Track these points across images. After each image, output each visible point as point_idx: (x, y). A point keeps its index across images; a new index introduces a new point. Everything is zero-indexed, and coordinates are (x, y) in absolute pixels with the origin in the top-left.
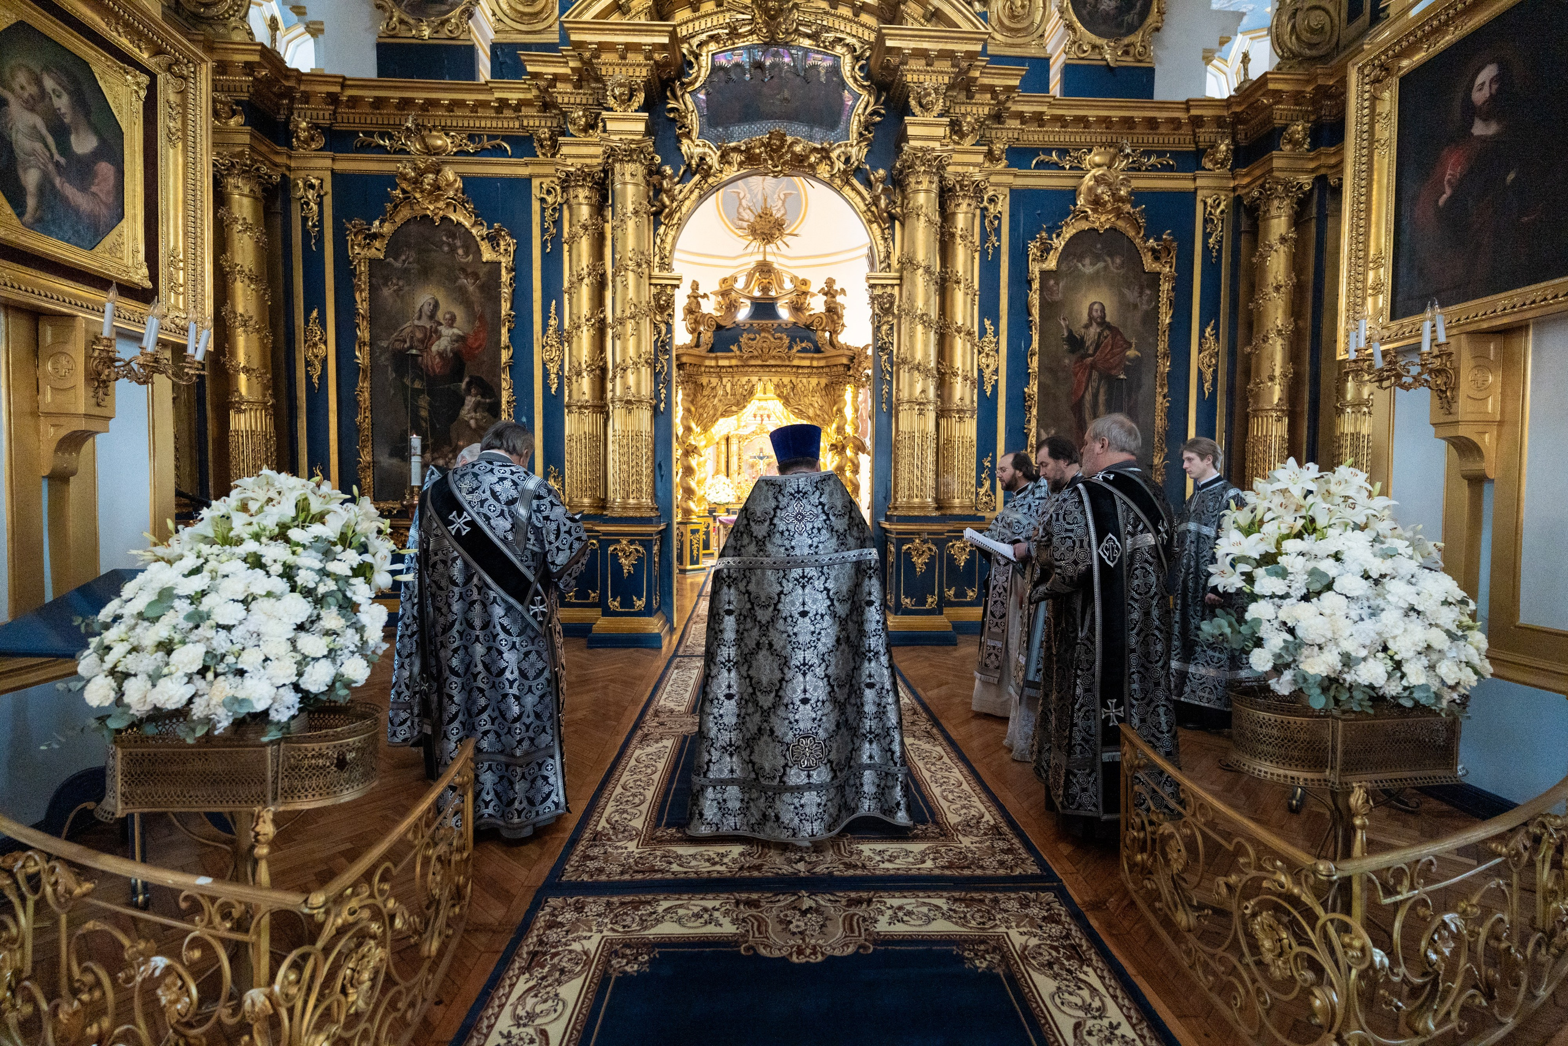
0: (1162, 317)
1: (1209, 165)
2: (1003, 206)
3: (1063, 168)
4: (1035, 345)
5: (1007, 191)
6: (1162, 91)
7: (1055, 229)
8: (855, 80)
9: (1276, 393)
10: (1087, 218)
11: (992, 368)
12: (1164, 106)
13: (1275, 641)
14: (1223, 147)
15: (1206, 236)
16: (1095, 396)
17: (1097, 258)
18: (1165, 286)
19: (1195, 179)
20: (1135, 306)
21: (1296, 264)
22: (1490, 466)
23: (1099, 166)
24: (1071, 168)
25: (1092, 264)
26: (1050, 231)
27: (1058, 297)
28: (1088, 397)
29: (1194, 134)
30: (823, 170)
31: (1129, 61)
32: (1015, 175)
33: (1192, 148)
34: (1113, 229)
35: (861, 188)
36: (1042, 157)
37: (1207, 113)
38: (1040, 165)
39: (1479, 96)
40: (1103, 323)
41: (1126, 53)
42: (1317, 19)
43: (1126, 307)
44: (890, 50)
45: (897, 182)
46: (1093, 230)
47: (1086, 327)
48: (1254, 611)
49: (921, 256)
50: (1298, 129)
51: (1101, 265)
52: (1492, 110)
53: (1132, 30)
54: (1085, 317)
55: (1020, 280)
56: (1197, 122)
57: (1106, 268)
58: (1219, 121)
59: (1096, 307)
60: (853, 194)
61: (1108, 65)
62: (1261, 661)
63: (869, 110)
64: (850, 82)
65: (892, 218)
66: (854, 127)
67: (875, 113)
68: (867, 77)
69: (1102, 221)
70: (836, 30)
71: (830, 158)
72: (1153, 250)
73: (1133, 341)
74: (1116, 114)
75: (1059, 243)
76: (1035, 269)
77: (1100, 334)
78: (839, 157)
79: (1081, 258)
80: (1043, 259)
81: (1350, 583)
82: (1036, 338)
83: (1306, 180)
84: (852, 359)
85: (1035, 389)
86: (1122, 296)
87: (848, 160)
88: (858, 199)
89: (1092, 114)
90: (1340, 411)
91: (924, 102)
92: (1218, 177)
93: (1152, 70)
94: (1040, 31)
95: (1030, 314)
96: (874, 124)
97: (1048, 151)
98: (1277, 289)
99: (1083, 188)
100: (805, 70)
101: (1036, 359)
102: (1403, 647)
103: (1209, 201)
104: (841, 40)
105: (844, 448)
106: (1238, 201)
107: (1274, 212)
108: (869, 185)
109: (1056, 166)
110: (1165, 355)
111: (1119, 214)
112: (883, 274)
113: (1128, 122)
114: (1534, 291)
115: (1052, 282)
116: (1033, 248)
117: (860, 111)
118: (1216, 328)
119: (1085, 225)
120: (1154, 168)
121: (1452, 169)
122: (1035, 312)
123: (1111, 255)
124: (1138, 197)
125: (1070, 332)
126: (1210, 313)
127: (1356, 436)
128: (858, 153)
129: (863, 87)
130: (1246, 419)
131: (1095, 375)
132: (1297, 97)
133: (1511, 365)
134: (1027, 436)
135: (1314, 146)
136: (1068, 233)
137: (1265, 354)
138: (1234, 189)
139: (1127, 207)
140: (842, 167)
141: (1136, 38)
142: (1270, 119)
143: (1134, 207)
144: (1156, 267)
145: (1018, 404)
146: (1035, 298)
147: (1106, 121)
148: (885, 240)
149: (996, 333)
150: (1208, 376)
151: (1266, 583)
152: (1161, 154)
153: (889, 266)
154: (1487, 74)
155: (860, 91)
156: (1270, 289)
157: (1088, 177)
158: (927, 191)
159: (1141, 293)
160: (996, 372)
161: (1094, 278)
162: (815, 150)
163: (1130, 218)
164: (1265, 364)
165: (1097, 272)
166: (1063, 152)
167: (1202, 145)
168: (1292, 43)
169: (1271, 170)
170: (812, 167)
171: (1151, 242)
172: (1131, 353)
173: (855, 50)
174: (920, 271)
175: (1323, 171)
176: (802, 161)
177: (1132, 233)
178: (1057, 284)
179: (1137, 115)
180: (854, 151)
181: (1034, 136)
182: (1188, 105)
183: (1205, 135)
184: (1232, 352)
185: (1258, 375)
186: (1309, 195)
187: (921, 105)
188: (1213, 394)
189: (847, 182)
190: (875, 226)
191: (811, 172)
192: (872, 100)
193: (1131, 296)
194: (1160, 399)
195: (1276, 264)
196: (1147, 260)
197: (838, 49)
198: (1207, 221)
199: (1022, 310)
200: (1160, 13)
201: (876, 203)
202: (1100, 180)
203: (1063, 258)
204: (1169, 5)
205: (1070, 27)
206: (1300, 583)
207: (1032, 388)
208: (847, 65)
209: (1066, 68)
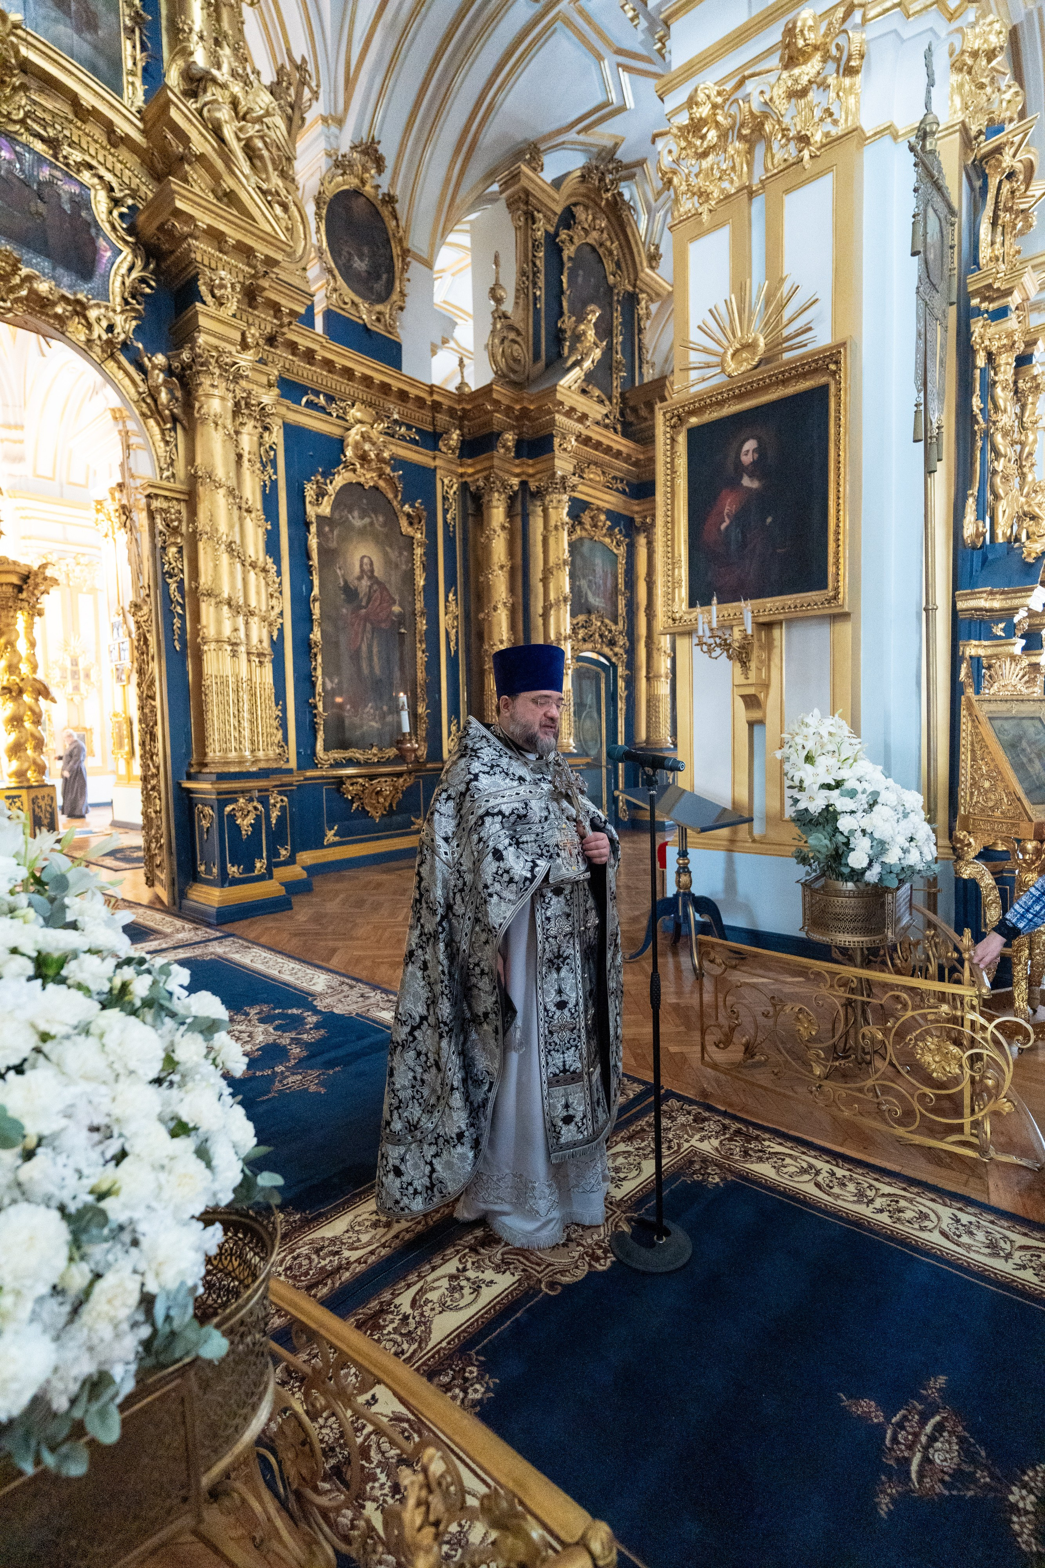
0: (417, 578)
1: (444, 449)
2: (278, 438)
3: (330, 414)
4: (316, 591)
5: (280, 422)
6: (409, 367)
7: (328, 474)
8: (114, 228)
10: (354, 471)
11: (277, 610)
12: (413, 382)
14: (455, 436)
15: (446, 511)
16: (370, 647)
17: (363, 514)
18: (419, 551)
19: (434, 458)
20: (397, 566)
21: (511, 550)
22: (765, 714)
23: (362, 422)
24: (338, 417)
25: (362, 518)
26: (325, 475)
27: (333, 545)
28: (364, 648)
29: (434, 418)
30: (77, 330)
31: (379, 328)
32: (288, 408)
33: (430, 429)
34: (376, 488)
35: (131, 369)
36: (312, 397)
37: (444, 401)
38: (310, 404)
39: (747, 459)
40: (372, 577)
41: (378, 320)
42: (516, 351)
43: (388, 562)
44: (178, 213)
45: (184, 378)
46: (359, 484)
47: (360, 578)
48: (844, 824)
49: (220, 473)
50: (509, 437)
51: (367, 520)
52: (756, 469)
53: (382, 298)
54: (357, 570)
55: (299, 523)
56: (436, 406)
57: (372, 524)
58: (451, 411)
59: (366, 560)
60: (120, 374)
61: (365, 325)
63: (135, 274)
64: (106, 227)
65: (175, 419)
66: (115, 286)
67: (143, 280)
68: (130, 231)
69: (368, 477)
70: (84, 151)
71: (86, 318)
72: (409, 516)
73: (397, 597)
74: (377, 377)
75: (331, 490)
76: (310, 510)
77: (370, 587)
78: (98, 320)
79: (351, 509)
80: (318, 503)
82: (316, 582)
83: (515, 481)
84: (25, 578)
85: (319, 634)
86: (386, 554)
87: (110, 328)
88: (127, 382)
89: (359, 370)
91: (217, 292)
92: (450, 461)
93: (398, 346)
94: (302, 264)
95: (309, 558)
96: (143, 295)
97: (317, 393)
98: (502, 567)
99: (350, 440)
100: (40, 183)
101: (317, 604)
103: (446, 481)
104: (90, 167)
105: (21, 692)
106: (464, 486)
107: (495, 503)
108: (141, 368)
109: (322, 409)
110: (423, 614)
111: (381, 473)
112: (165, 483)
113: (386, 387)
114: (789, 600)
115: (327, 529)
116: (310, 491)
117: (123, 270)
118: (455, 594)
119: (353, 478)
120: (403, 438)
121: (729, 506)
122: (315, 555)
123: (375, 511)
124: (398, 463)
125: (346, 582)
126: (451, 582)
128: (125, 326)
129: (126, 242)
131: (369, 626)
132: (509, 409)
133: (769, 646)
134: (313, 685)
135: (518, 455)
136: (339, 481)
137: (495, 621)
138: (462, 475)
139: (388, 470)
140: (105, 337)
141: (385, 308)
142: (489, 423)
143: (394, 470)
144: (410, 530)
145: (304, 648)
146: (313, 542)
147: (367, 381)
148: (167, 443)
149: (279, 573)
150: (453, 637)
152: (409, 427)
153: (173, 475)
154: (750, 445)
155: (120, 245)
156: (496, 568)
157: (353, 431)
158: (223, 398)
159: (401, 554)
160: (281, 614)
161: (362, 532)
162: (64, 298)
163: (390, 480)
164: (496, 630)
165: (365, 527)
166: (330, 398)
167: (439, 430)
168: (502, 363)
169: (492, 467)
170: (60, 319)
171: (407, 508)
172: (396, 609)
173: (112, 189)
174: (222, 491)
175: (524, 478)
176: (44, 306)
177: (390, 496)
178: (332, 531)
179: (394, 384)
180: (119, 320)
181: (304, 373)
182: (432, 389)
183: (442, 421)
184: (469, 617)
185: (490, 638)
186: (516, 493)
187: (214, 296)
188: (456, 652)
189: (112, 356)
190: (151, 422)
191: (57, 326)
192: (139, 263)
193: (393, 555)
194: (420, 654)
195: (499, 548)
196: (404, 523)
197: (86, 177)
198: (445, 498)
199: (301, 552)
200: (403, 294)
201: (153, 394)
202: (365, 437)
203: (335, 506)
204: (408, 288)
205: (330, 271)
206: (863, 800)
207: (316, 635)
208: (100, 203)
209: (328, 314)
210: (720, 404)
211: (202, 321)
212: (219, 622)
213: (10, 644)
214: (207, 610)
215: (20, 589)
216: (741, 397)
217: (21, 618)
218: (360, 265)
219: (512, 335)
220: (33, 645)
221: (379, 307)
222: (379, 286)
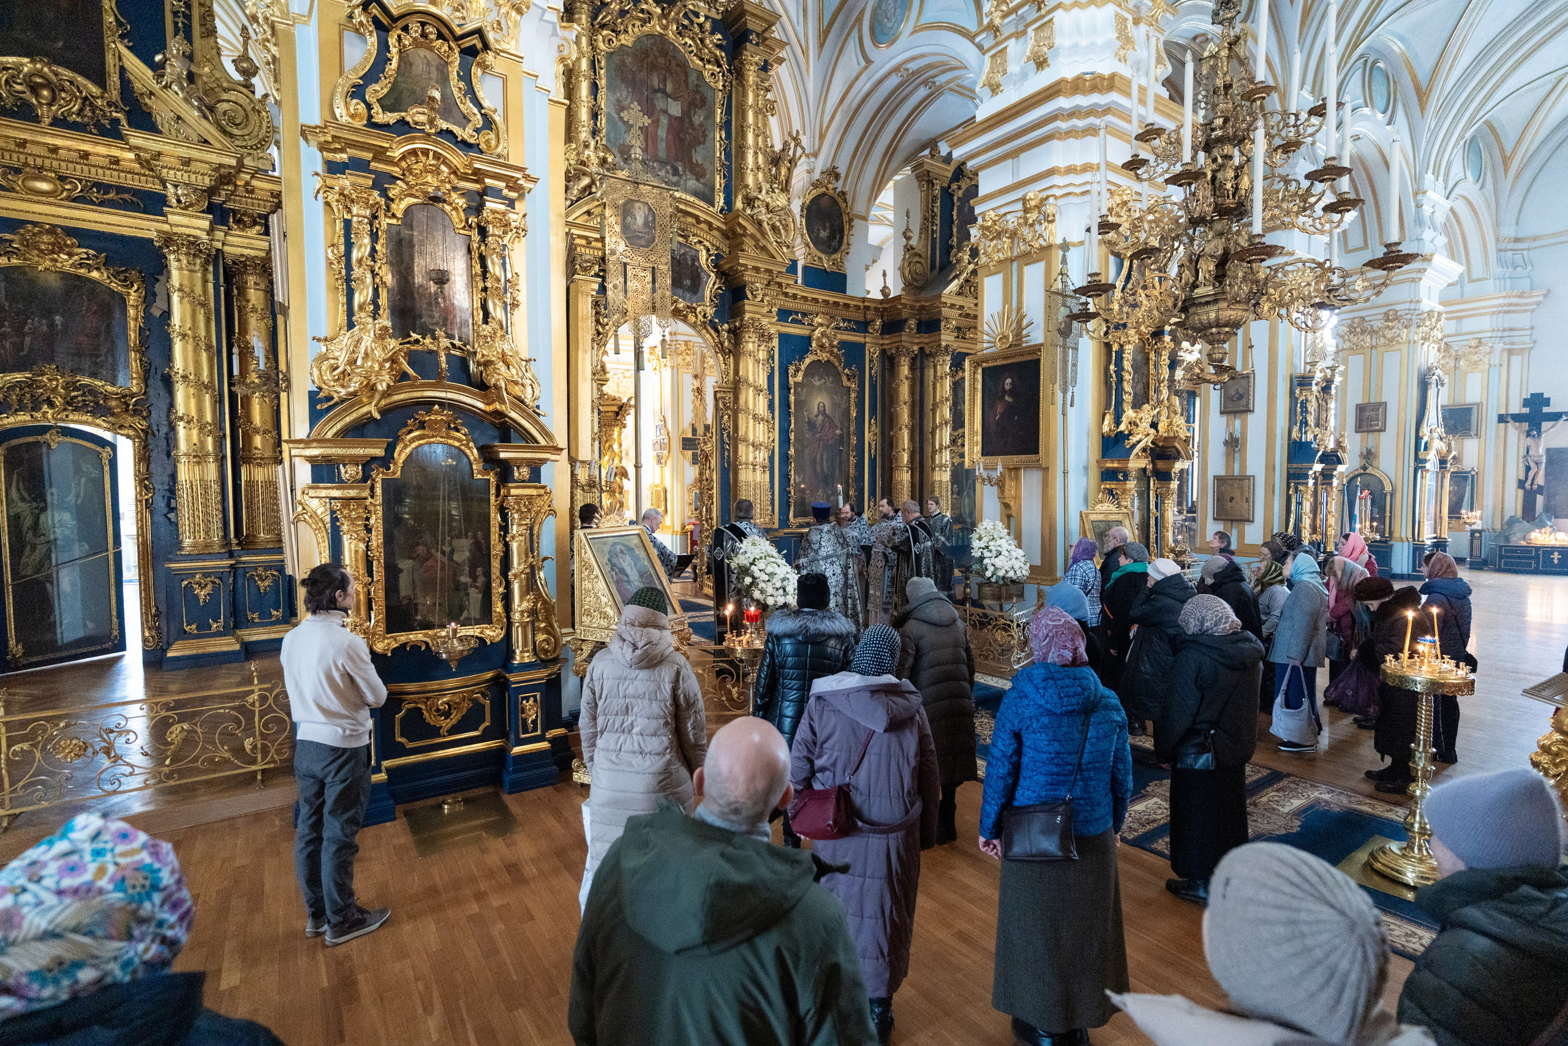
0: (852, 412)
1: (871, 331)
2: (775, 342)
3: (804, 324)
4: (792, 426)
5: (777, 334)
6: (851, 290)
7: (801, 359)
8: (708, 266)
9: (906, 458)
10: (816, 354)
12: (852, 298)
13: (991, 569)
14: (878, 324)
15: (871, 369)
16: (822, 456)
17: (821, 377)
18: (853, 395)
19: (865, 338)
20: (840, 406)
21: (912, 392)
22: (1013, 512)
23: (821, 325)
24: (808, 325)
25: (820, 380)
27: (803, 398)
28: (818, 457)
29: (866, 314)
30: (691, 318)
31: (834, 269)
32: (782, 326)
33: (862, 319)
34: (829, 361)
35: (713, 332)
36: (794, 317)
37: (872, 305)
38: (794, 321)
39: (1007, 387)
40: (824, 414)
41: (833, 264)
42: (919, 268)
43: (835, 405)
44: (739, 263)
45: (736, 334)
46: (819, 361)
47: (817, 416)
48: (986, 561)
49: (750, 377)
50: (912, 323)
51: (823, 381)
52: (1011, 393)
53: (836, 250)
54: (816, 411)
55: (785, 387)
56: (867, 308)
57: (825, 383)
58: (876, 309)
59: (821, 405)
60: (708, 335)
61: (826, 270)
62: (988, 574)
63: (716, 286)
64: (705, 267)
65: (730, 353)
66: (707, 294)
67: (719, 288)
68: (716, 267)
69: (824, 356)
70: (698, 236)
71: (695, 313)
72: (848, 375)
73: (839, 425)
74: (831, 300)
75: (803, 367)
76: (791, 381)
77: (823, 420)
78: (700, 312)
79: (813, 376)
80: (795, 376)
81: (1005, 553)
82: (793, 421)
83: (916, 348)
84: (621, 407)
87: (705, 316)
88: (710, 338)
89: (821, 298)
90: (933, 469)
91: (754, 292)
92: (874, 338)
93: (844, 276)
95: (789, 408)
96: (719, 295)
97: (797, 313)
98: (906, 403)
99: (815, 337)
101: (793, 434)
102: (1016, 567)
103: (872, 350)
104: (700, 242)
106: (883, 352)
107: (902, 363)
108: (717, 331)
109: (800, 322)
110: (854, 434)
111: (832, 353)
112: (723, 385)
113: (836, 304)
114: (1023, 457)
115: (800, 390)
116: (791, 370)
117: (711, 285)
118: (876, 420)
119: (816, 358)
120: (846, 329)
121: (999, 409)
122: (793, 406)
123: (828, 375)
124: (843, 344)
125: (809, 419)
126: (873, 412)
127: (941, 482)
128: (710, 311)
129: (713, 272)
130: (891, 469)
131: (821, 443)
132: (912, 307)
133: (1017, 479)
134: (789, 480)
135: (919, 331)
136: (807, 361)
137: (899, 437)
138: (882, 346)
139: (836, 350)
140: (702, 319)
141: (837, 256)
142: (899, 315)
143: (839, 349)
144: (848, 384)
145: (785, 459)
146: (792, 398)
147: (826, 302)
148: (726, 365)
149: (773, 420)
150: (873, 447)
151: (986, 554)
152: (849, 321)
153: (728, 381)
154: (1008, 381)
155: (711, 274)
156: (902, 403)
157: (817, 331)
158: (754, 342)
159: (842, 398)
160: (774, 441)
161: (820, 388)
162: (687, 306)
163: (837, 356)
164: (900, 442)
165: (821, 385)
166: (804, 315)
167: (868, 321)
168: (909, 277)
169: (901, 340)
170: (686, 316)
171: (846, 371)
172: (838, 432)
173: (709, 250)
174: (750, 385)
175: (922, 346)
176: (679, 312)
177: (837, 365)
178: (802, 390)
179: (842, 301)
180: (708, 310)
181: (791, 305)
182: (864, 300)
183: (870, 315)
184: (883, 433)
185: (896, 447)
186: (916, 356)
187: (752, 295)
188: (876, 457)
189: (705, 328)
190: (720, 355)
191: (685, 319)
192: (718, 280)
193: (837, 398)
195: (904, 391)
196: (844, 379)
197: (698, 247)
198: (871, 361)
199: (785, 404)
200: (848, 244)
201: (722, 344)
202: (823, 334)
203: (805, 376)
204: (852, 240)
205: (807, 245)
206: (994, 553)
207: (792, 451)
208: (703, 255)
209: (805, 268)
210: (996, 360)
211: (747, 308)
212: (747, 454)
213: (611, 446)
214: (742, 448)
215: (617, 414)
216: (1004, 358)
217: (616, 429)
218: (824, 234)
219: (917, 259)
220: (620, 445)
221: (835, 256)
222: (834, 243)
